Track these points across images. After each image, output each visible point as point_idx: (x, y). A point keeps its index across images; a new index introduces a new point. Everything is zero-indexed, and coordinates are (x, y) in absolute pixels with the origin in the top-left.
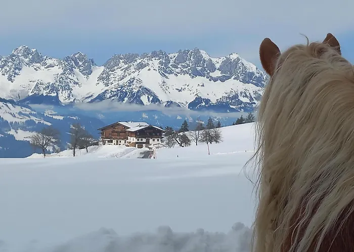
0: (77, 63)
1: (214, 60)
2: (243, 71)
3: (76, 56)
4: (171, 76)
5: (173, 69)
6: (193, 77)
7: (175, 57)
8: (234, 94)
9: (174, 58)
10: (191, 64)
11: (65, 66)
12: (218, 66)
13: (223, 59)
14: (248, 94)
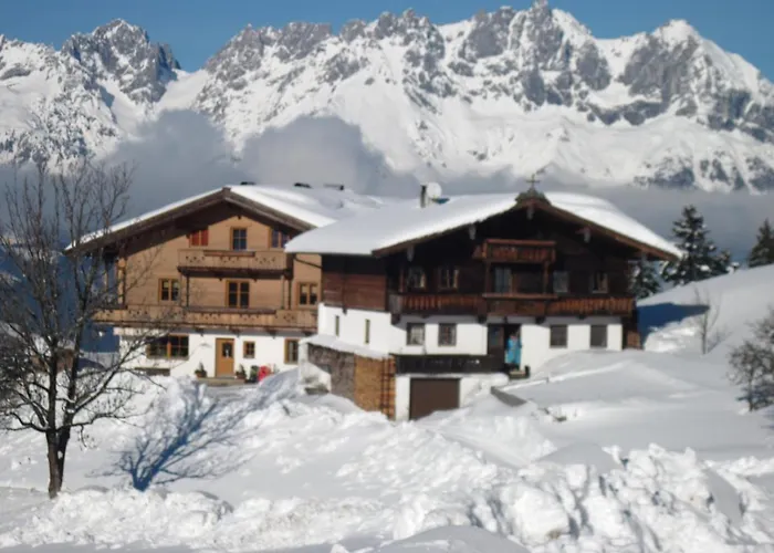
0: (110, 61)
1: (605, 48)
2: (708, 85)
3: (109, 35)
4: (450, 105)
5: (456, 78)
6: (528, 108)
7: (461, 34)
8: (677, 168)
9: (461, 40)
10: (520, 62)
11: (69, 70)
12: (617, 67)
13: (637, 41)
14: (727, 169)
